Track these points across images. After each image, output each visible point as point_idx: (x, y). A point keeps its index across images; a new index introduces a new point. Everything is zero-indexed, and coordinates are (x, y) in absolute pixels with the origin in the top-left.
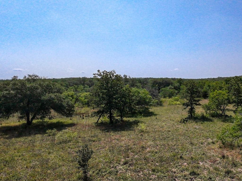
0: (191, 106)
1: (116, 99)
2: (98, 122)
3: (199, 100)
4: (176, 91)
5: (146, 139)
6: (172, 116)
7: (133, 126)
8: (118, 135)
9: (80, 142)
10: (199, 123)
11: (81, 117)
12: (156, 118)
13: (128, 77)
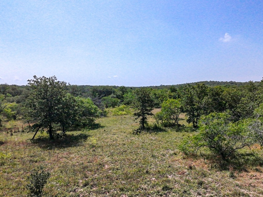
0: (143, 116)
1: (58, 110)
2: (34, 139)
3: (151, 110)
4: (119, 100)
5: (100, 155)
6: (122, 127)
7: (80, 140)
8: (65, 153)
9: (18, 165)
10: (153, 134)
11: (8, 133)
12: (105, 131)
13: (67, 85)
